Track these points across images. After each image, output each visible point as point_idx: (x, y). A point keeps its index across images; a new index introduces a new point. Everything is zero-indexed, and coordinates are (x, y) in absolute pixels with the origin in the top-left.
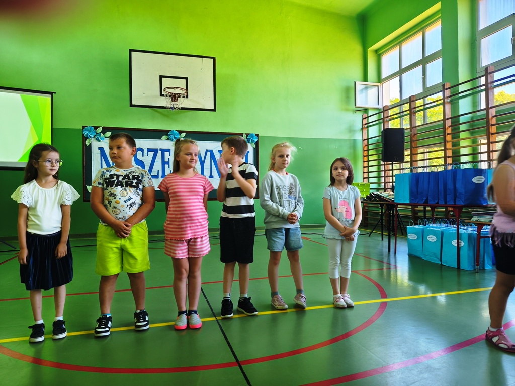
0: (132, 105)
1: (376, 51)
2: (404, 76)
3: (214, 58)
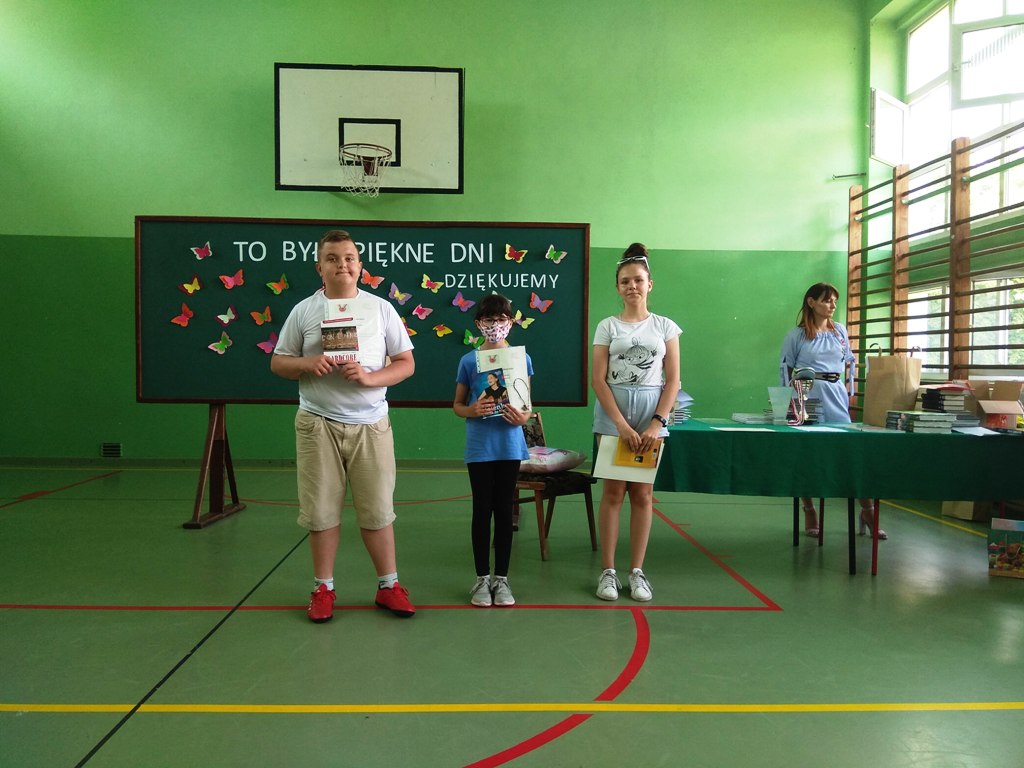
1: (894, 21)
3: (460, 71)
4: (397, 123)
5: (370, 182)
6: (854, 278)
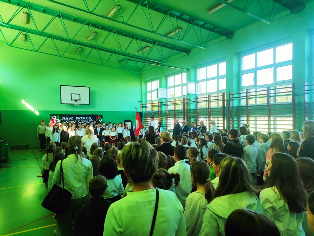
0: (61, 104)
1: (145, 81)
2: (152, 93)
3: (89, 87)
4: (80, 94)
5: (76, 103)
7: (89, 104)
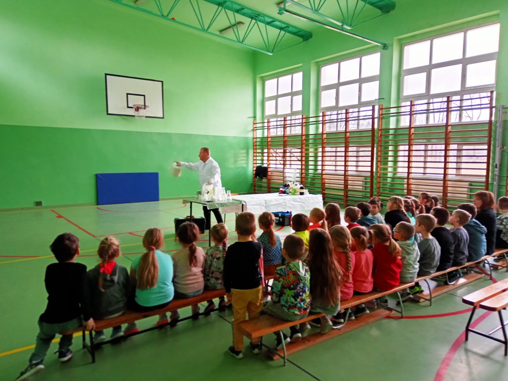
0: (108, 114)
1: (262, 77)
2: (280, 99)
3: (162, 82)
4: (144, 96)
5: (137, 113)
6: (255, 144)
7: (163, 118)
